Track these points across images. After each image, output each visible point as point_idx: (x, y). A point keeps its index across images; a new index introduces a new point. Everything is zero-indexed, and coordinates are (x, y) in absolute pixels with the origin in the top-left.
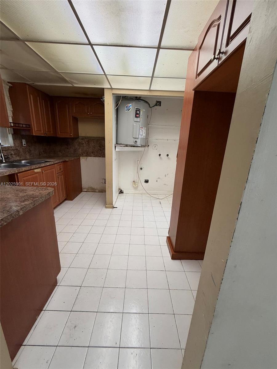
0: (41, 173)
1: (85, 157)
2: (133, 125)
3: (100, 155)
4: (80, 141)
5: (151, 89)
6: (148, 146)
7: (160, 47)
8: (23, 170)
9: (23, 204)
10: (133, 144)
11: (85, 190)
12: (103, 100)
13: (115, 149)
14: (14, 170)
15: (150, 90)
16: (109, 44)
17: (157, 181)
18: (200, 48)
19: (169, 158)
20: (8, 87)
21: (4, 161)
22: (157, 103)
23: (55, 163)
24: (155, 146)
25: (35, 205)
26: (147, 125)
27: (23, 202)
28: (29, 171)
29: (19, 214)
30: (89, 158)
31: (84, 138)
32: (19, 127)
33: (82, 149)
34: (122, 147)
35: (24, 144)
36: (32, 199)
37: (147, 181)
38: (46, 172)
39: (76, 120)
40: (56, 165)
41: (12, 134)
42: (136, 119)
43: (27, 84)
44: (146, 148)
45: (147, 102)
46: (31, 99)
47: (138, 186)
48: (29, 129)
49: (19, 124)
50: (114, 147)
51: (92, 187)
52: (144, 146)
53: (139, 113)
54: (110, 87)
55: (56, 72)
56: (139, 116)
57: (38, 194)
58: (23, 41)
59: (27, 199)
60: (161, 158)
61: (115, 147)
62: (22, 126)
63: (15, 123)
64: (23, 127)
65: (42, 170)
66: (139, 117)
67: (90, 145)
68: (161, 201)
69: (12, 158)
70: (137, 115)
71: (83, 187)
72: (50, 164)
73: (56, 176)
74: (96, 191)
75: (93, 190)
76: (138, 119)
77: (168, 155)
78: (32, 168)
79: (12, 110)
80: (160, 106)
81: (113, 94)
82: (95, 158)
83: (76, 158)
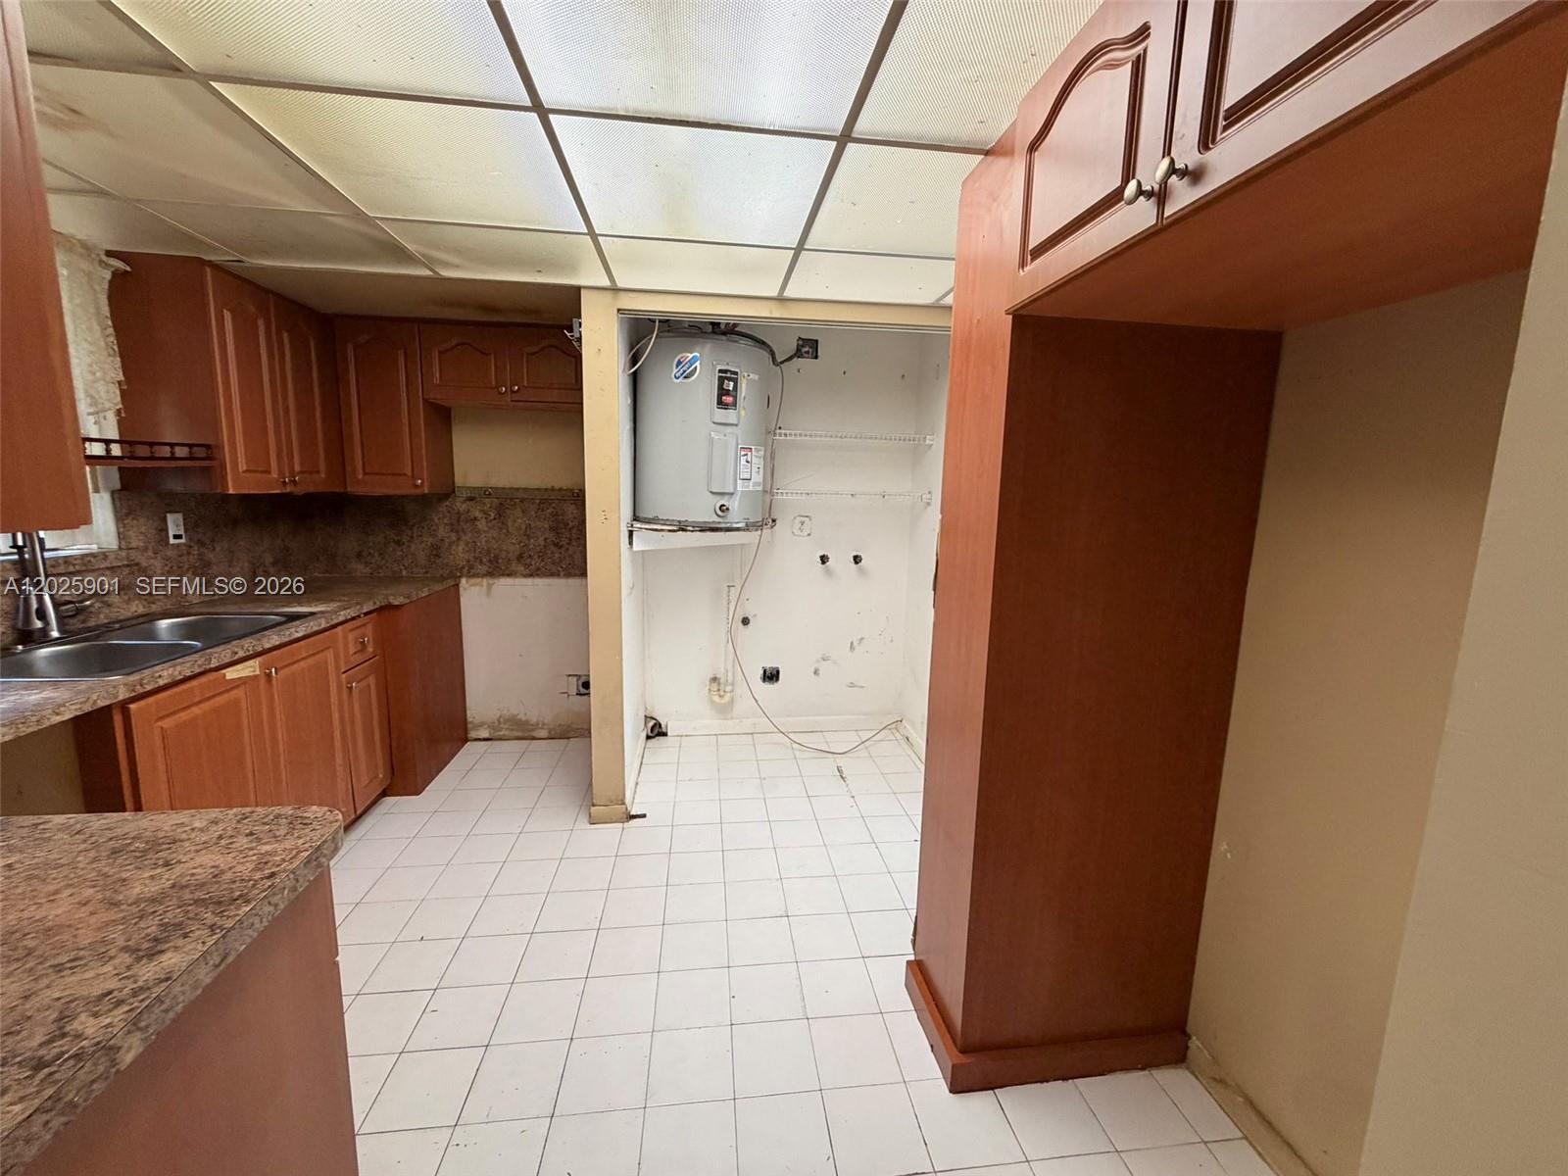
0: (263, 680)
1: (485, 581)
2: (711, 441)
3: (554, 570)
4: (461, 506)
5: (787, 293)
6: (774, 521)
7: (849, 136)
8: (161, 682)
9: (147, 972)
10: (711, 518)
11: (485, 734)
12: (577, 335)
13: (631, 543)
14: (111, 687)
15: (781, 299)
16: (627, 111)
17: (816, 672)
18: (1033, 147)
19: (863, 572)
20: (108, 275)
21: (55, 634)
22: (803, 346)
23: (335, 622)
24: (802, 523)
25: (230, 959)
26: (769, 436)
27: (152, 955)
28: (194, 683)
29: (113, 1062)
30: (504, 581)
31: (476, 496)
32: (152, 458)
33: (467, 544)
34: (662, 533)
35: (176, 537)
36: (210, 918)
37: (771, 676)
38: (286, 671)
39: (442, 417)
40: (340, 628)
41: (112, 493)
42: (721, 415)
43: (210, 263)
44: (766, 531)
45: (762, 344)
46: (224, 330)
47: (732, 701)
48: (206, 463)
49: (151, 444)
50: (627, 534)
51: (514, 716)
52: (758, 526)
53: (735, 387)
54: (606, 283)
55: (359, 215)
56: (735, 398)
57: (245, 869)
58: (204, 78)
59: (179, 926)
60: (829, 573)
61: (631, 533)
62: (168, 455)
63: (131, 443)
64: (173, 458)
65: (265, 666)
66: (735, 404)
67: (510, 524)
68: (841, 761)
69: (106, 610)
70: (725, 396)
71: (470, 719)
72: (309, 631)
73: (339, 682)
74: (535, 734)
75: (522, 731)
76: (730, 415)
77: (857, 559)
78: (214, 664)
79: (121, 377)
80: (816, 357)
81: (619, 310)
82: (529, 581)
83: (438, 587)
